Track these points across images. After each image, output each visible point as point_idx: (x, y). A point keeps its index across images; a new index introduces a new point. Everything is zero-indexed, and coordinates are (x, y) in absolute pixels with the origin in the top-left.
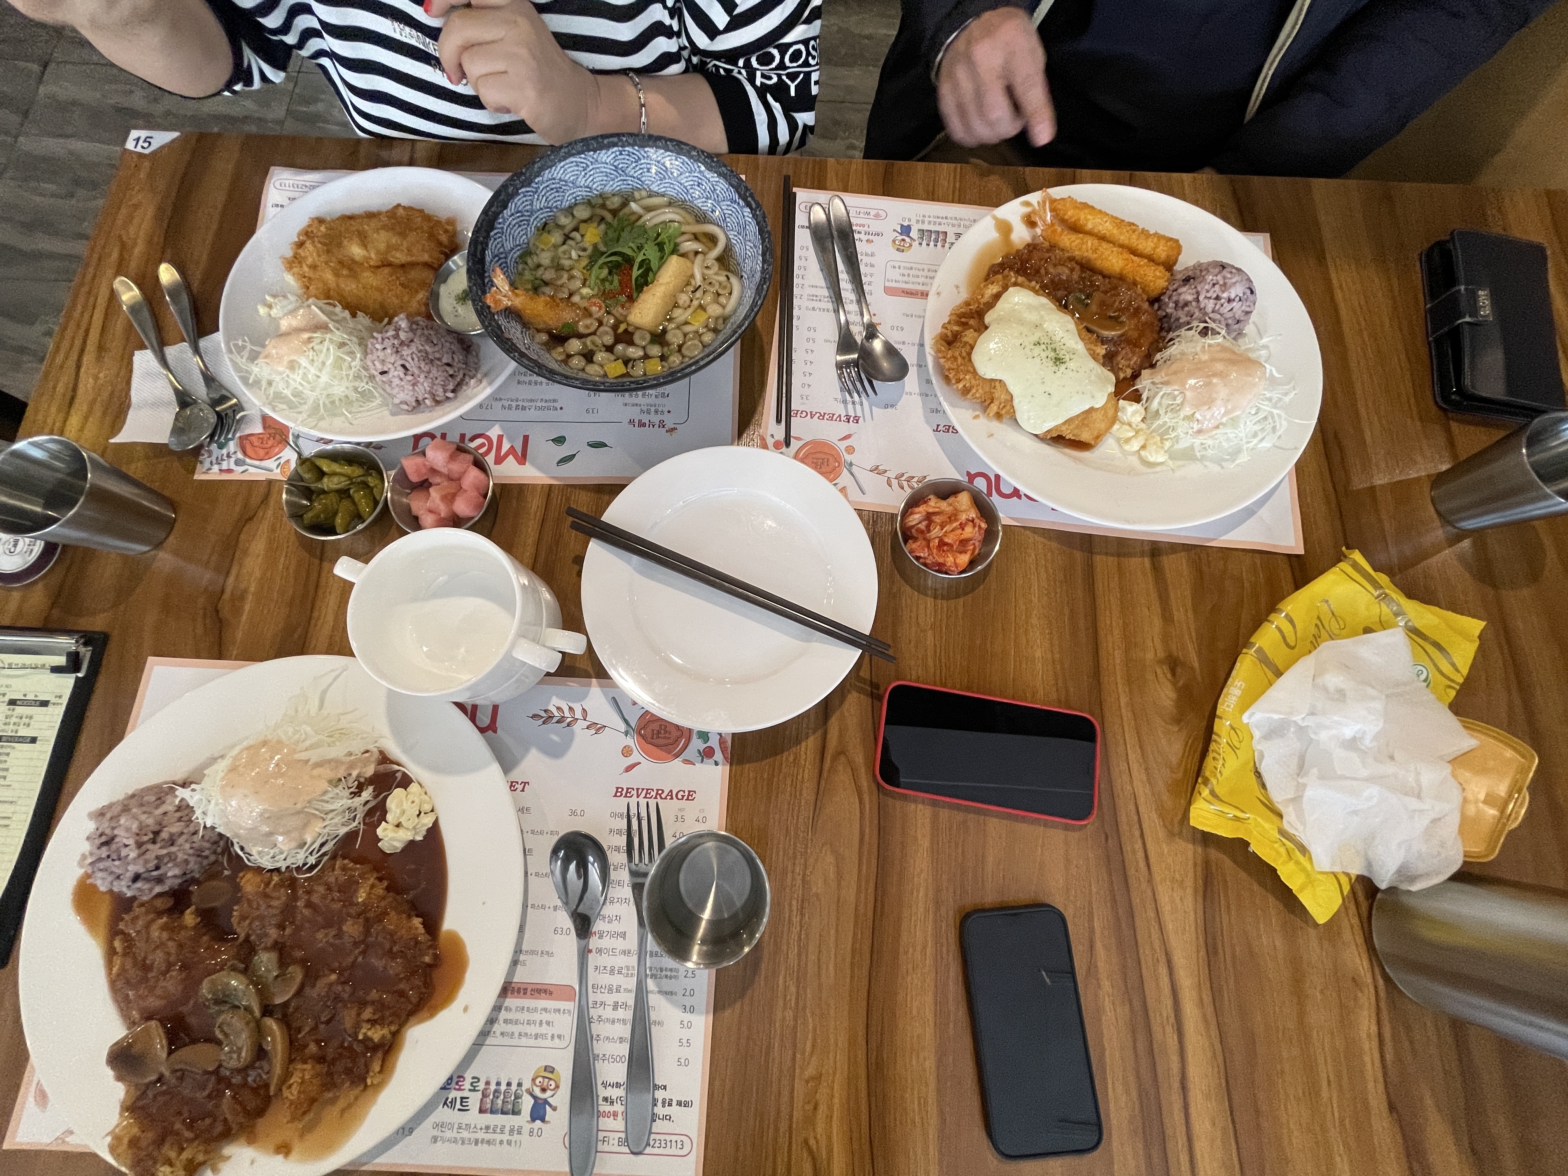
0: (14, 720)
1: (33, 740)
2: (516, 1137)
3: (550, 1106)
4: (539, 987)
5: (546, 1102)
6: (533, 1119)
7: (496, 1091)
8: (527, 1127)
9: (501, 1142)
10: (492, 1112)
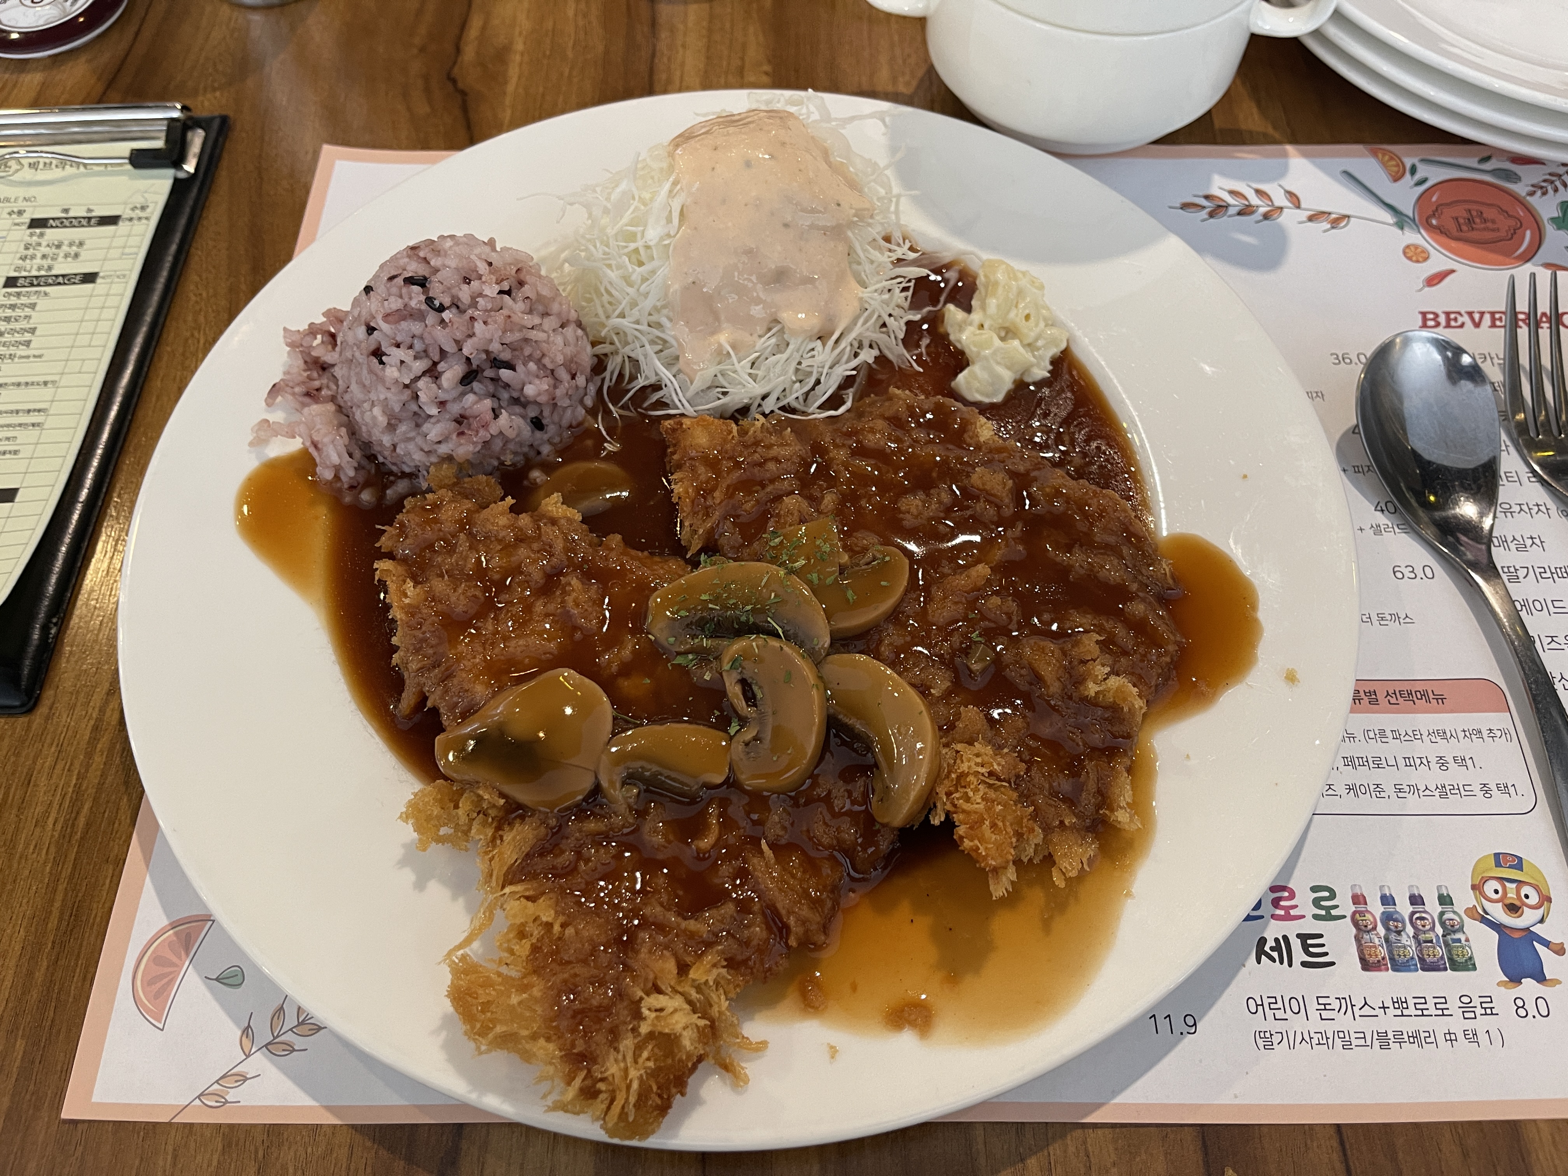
0: (43, 250)
1: (89, 278)
2: (1482, 1024)
3: (1546, 943)
4: (1406, 687)
5: (1529, 935)
6: (1515, 979)
7: (1387, 918)
8: (1504, 997)
9: (1450, 1038)
10: (1398, 966)
